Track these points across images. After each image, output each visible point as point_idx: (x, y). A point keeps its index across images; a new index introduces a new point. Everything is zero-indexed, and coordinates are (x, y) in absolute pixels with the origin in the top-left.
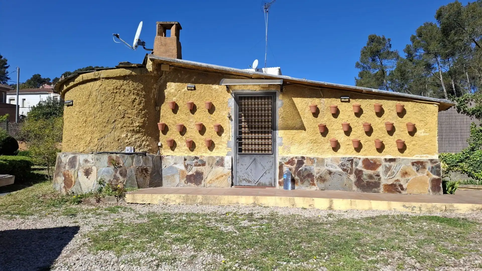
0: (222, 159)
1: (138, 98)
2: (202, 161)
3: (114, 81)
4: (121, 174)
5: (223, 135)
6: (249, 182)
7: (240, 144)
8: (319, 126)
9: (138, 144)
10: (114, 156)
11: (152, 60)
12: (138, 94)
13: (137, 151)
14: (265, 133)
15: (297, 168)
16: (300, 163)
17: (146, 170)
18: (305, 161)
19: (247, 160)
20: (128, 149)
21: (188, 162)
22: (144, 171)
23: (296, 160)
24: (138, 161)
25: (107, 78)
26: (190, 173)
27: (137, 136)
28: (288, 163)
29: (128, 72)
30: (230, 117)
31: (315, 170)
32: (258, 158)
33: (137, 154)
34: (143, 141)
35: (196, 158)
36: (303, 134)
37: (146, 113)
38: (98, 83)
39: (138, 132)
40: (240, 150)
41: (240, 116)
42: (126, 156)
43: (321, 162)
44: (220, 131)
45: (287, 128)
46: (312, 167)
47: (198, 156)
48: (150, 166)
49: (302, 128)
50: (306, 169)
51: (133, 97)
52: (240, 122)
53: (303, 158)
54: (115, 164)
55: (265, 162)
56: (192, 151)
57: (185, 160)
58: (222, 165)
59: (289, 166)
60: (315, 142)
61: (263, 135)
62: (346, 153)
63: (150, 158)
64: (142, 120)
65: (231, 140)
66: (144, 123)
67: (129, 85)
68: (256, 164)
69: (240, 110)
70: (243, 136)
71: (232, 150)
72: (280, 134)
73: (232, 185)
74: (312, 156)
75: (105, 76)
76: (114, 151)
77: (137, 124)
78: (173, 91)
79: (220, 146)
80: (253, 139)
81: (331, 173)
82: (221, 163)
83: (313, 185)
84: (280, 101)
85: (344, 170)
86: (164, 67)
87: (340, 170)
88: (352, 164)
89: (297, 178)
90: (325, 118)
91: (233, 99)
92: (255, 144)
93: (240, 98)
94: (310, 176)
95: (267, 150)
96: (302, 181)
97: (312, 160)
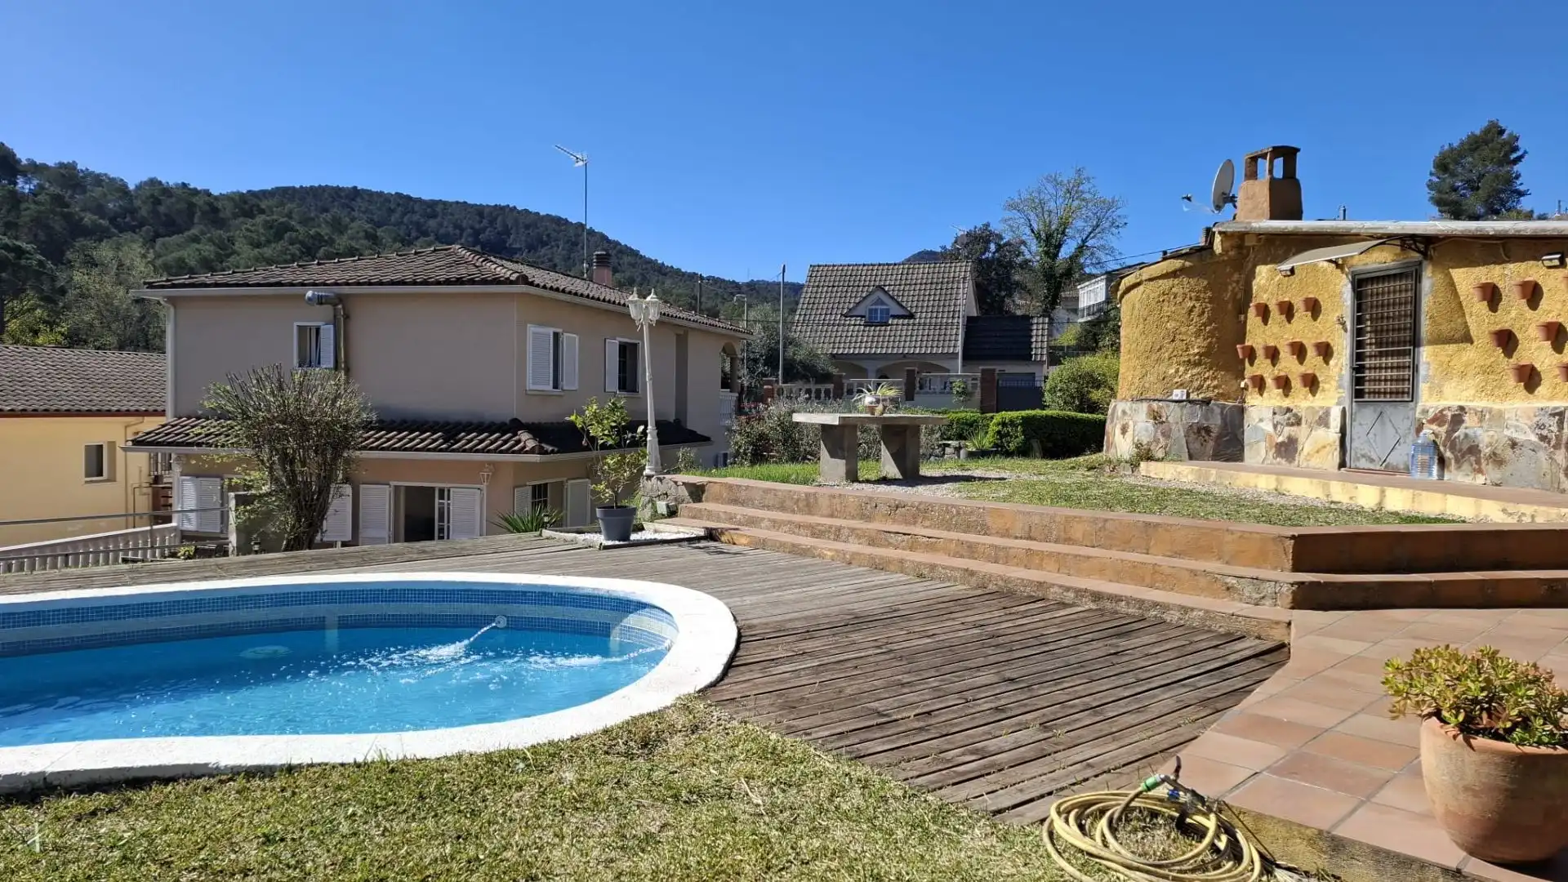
0: (1327, 413)
1: (1197, 305)
2: (1295, 415)
3: (1161, 281)
4: (1163, 434)
5: (1332, 362)
6: (1372, 461)
7: (1359, 381)
8: (1490, 333)
9: (1196, 384)
10: (1155, 405)
11: (1220, 233)
12: (1197, 299)
13: (1193, 396)
14: (1399, 354)
15: (1449, 433)
16: (1457, 420)
17: (1208, 430)
18: (1466, 418)
19: (1367, 415)
20: (1178, 394)
21: (1278, 418)
22: (1202, 431)
23: (1449, 414)
24: (1193, 415)
25: (1151, 280)
26: (1280, 439)
27: (1195, 371)
28: (1431, 421)
29: (1177, 264)
30: (1343, 324)
31: (1485, 437)
32: (1389, 410)
33: (1191, 402)
34: (1205, 380)
35: (1289, 410)
36: (1469, 353)
37: (1215, 329)
38: (1141, 288)
39: (1197, 364)
40: (1359, 394)
41: (1359, 320)
42: (1172, 405)
43: (1498, 418)
44: (1325, 351)
45: (1440, 340)
46: (1479, 432)
47: (1291, 406)
48: (1215, 423)
49: (1467, 338)
50: (1466, 435)
51: (1190, 304)
52: (1359, 332)
53: (1462, 408)
54: (1156, 417)
55: (1399, 417)
56: (1286, 395)
57: (1275, 413)
58: (1327, 425)
59: (1434, 427)
60: (1488, 370)
61: (1390, 360)
62: (1551, 398)
63: (1217, 410)
64: (1205, 344)
65: (1343, 372)
66: (1210, 346)
67: (1181, 286)
68: (1383, 424)
69: (1359, 308)
70: (1367, 362)
71: (1346, 393)
72: (1425, 353)
73: (1342, 465)
74: (1480, 404)
75: (1147, 277)
76: (1158, 396)
77: (1196, 351)
78: (1263, 282)
79: (1327, 386)
80: (1381, 369)
81: (1514, 444)
82: (1323, 421)
83: (1480, 471)
84: (1429, 280)
85: (1543, 438)
86: (1250, 242)
87: (1534, 438)
88: (1561, 423)
89: (1448, 454)
90: (1513, 314)
91: (1350, 286)
92: (1386, 380)
93: (1360, 284)
94: (1474, 450)
95: (1405, 392)
96: (1457, 461)
97: (1481, 415)
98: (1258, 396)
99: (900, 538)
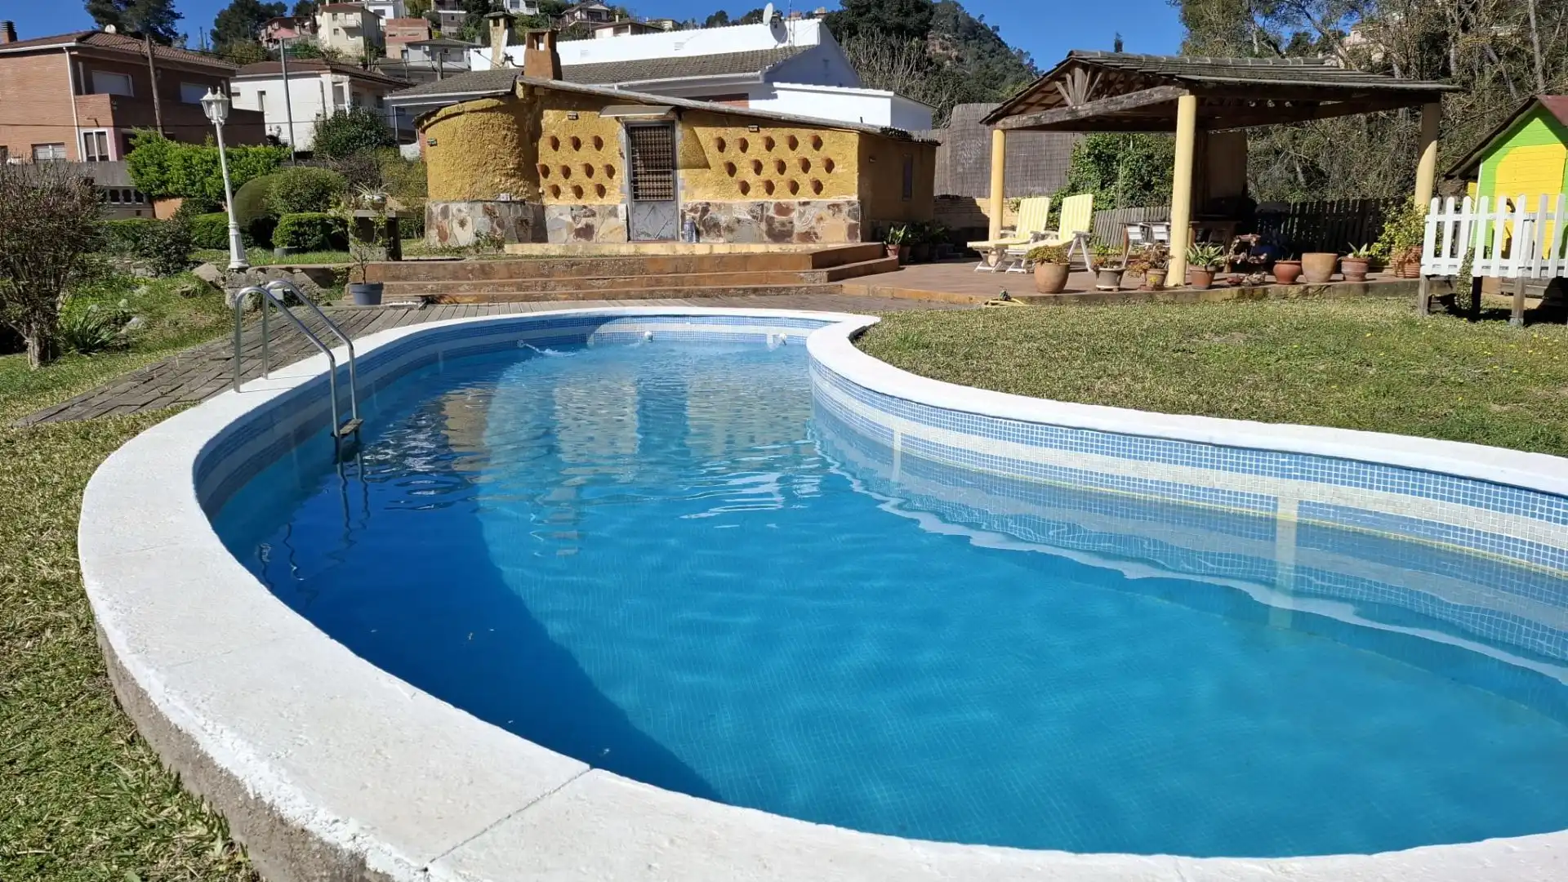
0: (615, 208)
1: (509, 133)
2: (591, 210)
3: (481, 114)
4: (498, 225)
5: (615, 177)
6: (649, 235)
7: (636, 189)
8: (725, 164)
9: (515, 190)
10: (488, 204)
11: (522, 84)
12: (509, 129)
13: (514, 198)
14: (664, 173)
15: (701, 217)
16: (705, 210)
17: (526, 222)
18: (710, 208)
19: (644, 209)
20: (504, 197)
21: (574, 212)
22: (523, 222)
23: (700, 207)
24: (516, 211)
25: (472, 112)
26: (579, 226)
27: (512, 181)
28: (691, 210)
29: (495, 102)
30: (621, 154)
31: (723, 219)
32: (657, 205)
33: (514, 202)
34: (520, 187)
35: (585, 207)
36: (708, 174)
37: (520, 151)
38: (463, 117)
39: (513, 176)
40: (636, 196)
41: (633, 152)
42: (502, 204)
43: (729, 208)
44: (611, 171)
45: (689, 166)
46: (719, 215)
47: (587, 204)
48: (530, 217)
49: (707, 166)
50: (711, 218)
51: (504, 132)
52: (634, 159)
53: (708, 204)
54: (489, 213)
55: (665, 211)
56: (580, 198)
57: (572, 210)
58: (616, 216)
59: (692, 214)
60: (720, 184)
61: (659, 177)
62: (757, 197)
63: (531, 208)
64: (516, 161)
65: (624, 183)
66: (519, 164)
67: (499, 118)
68: (655, 213)
69: (633, 144)
70: (639, 178)
71: (627, 196)
72: (681, 174)
73: (629, 239)
74: (718, 201)
75: (470, 109)
76: (488, 198)
77: (511, 166)
78: (551, 121)
79: (612, 192)
80: (650, 182)
81: (739, 221)
82: (613, 212)
83: (720, 236)
84: (680, 132)
85: (754, 217)
86: (537, 92)
87: (749, 217)
88: (762, 210)
89: (701, 228)
90: (733, 153)
91: (624, 131)
92: (653, 188)
93: (632, 129)
94: (716, 225)
95: (667, 195)
96: (707, 232)
97: (719, 206)
98: (554, 198)
99: (601, 282)
